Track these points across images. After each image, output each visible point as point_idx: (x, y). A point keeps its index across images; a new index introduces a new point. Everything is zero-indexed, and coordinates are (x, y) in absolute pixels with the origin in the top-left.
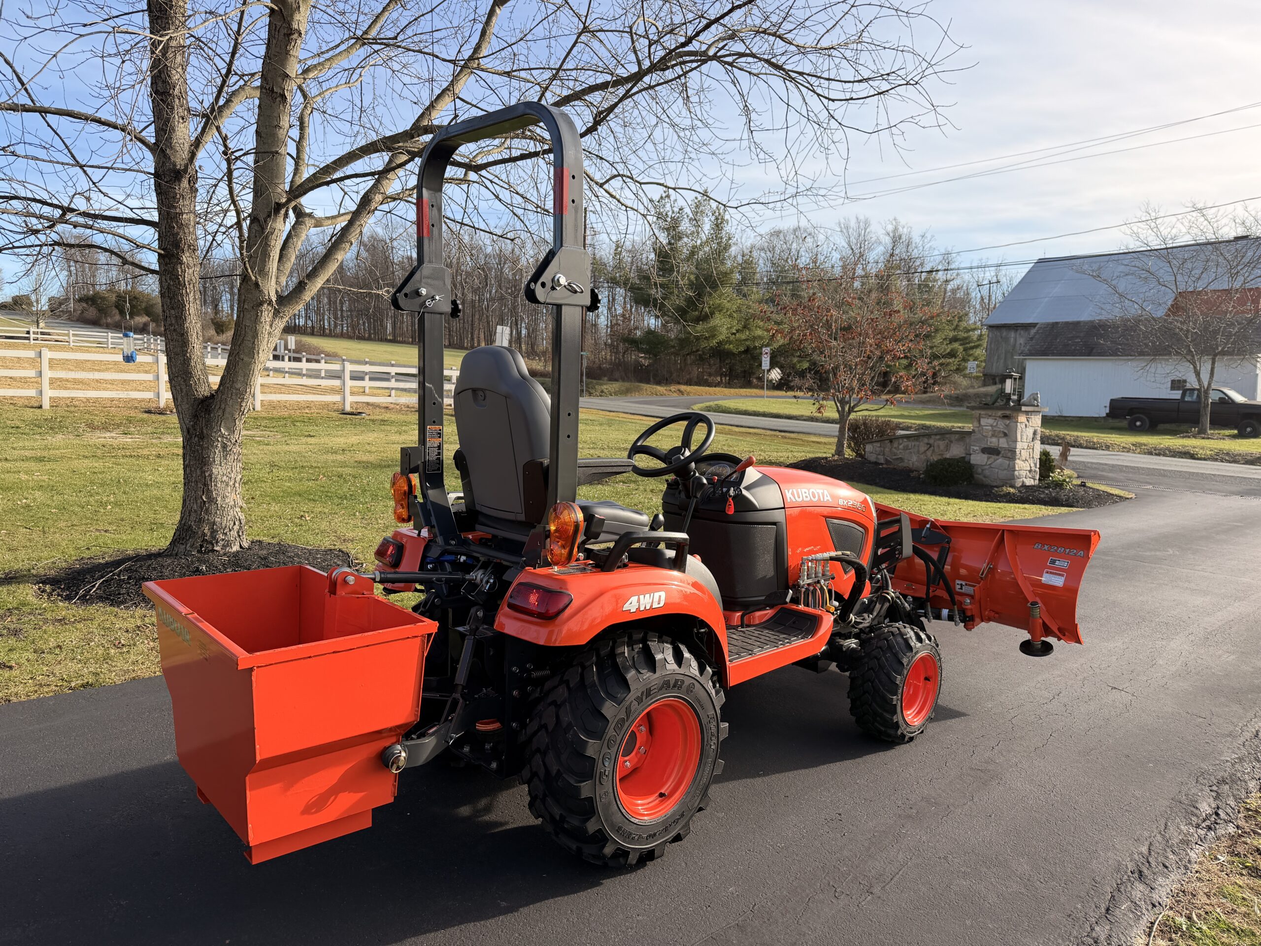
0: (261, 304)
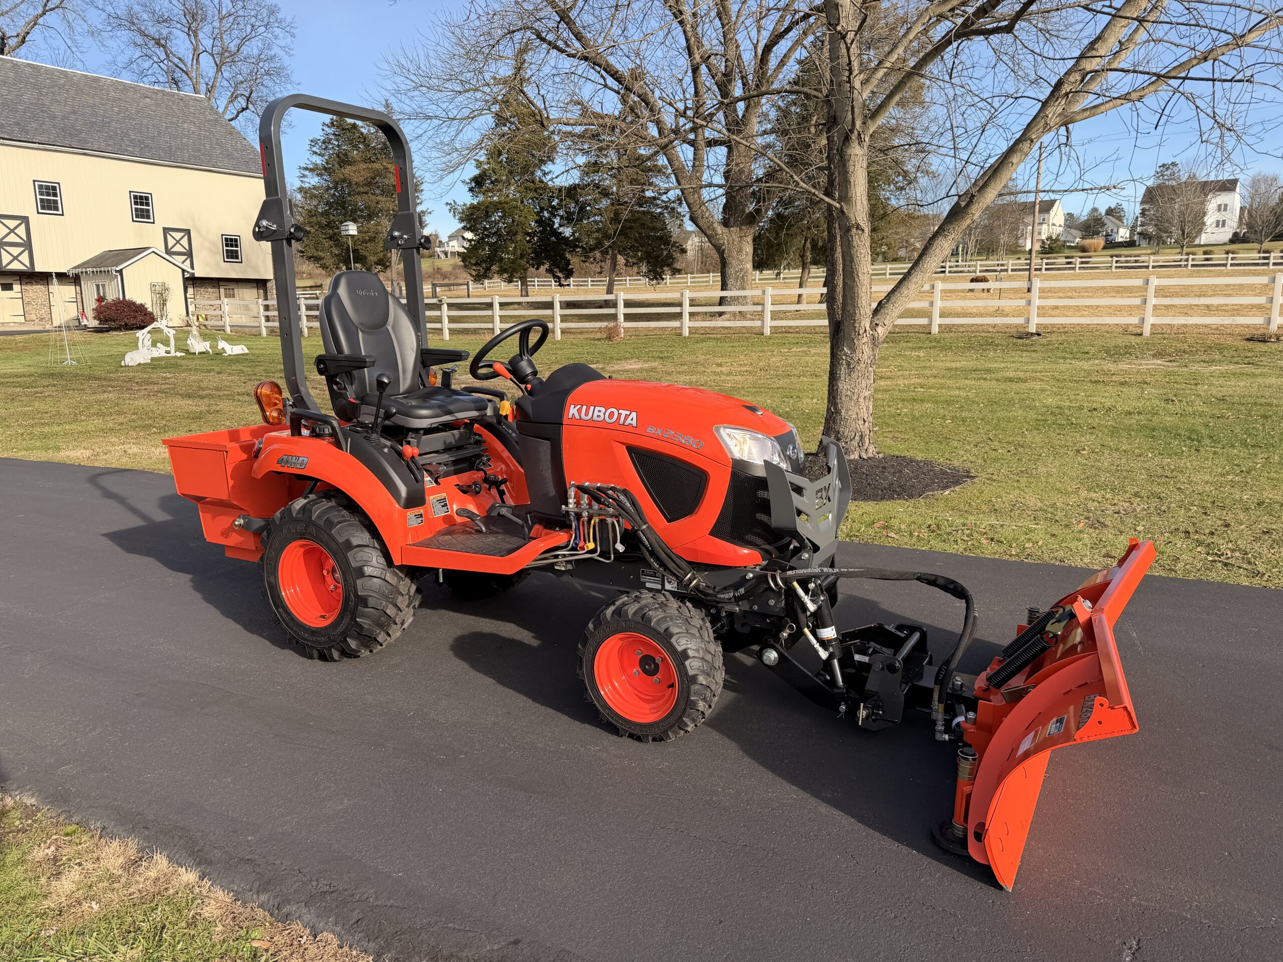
0: (848, 230)
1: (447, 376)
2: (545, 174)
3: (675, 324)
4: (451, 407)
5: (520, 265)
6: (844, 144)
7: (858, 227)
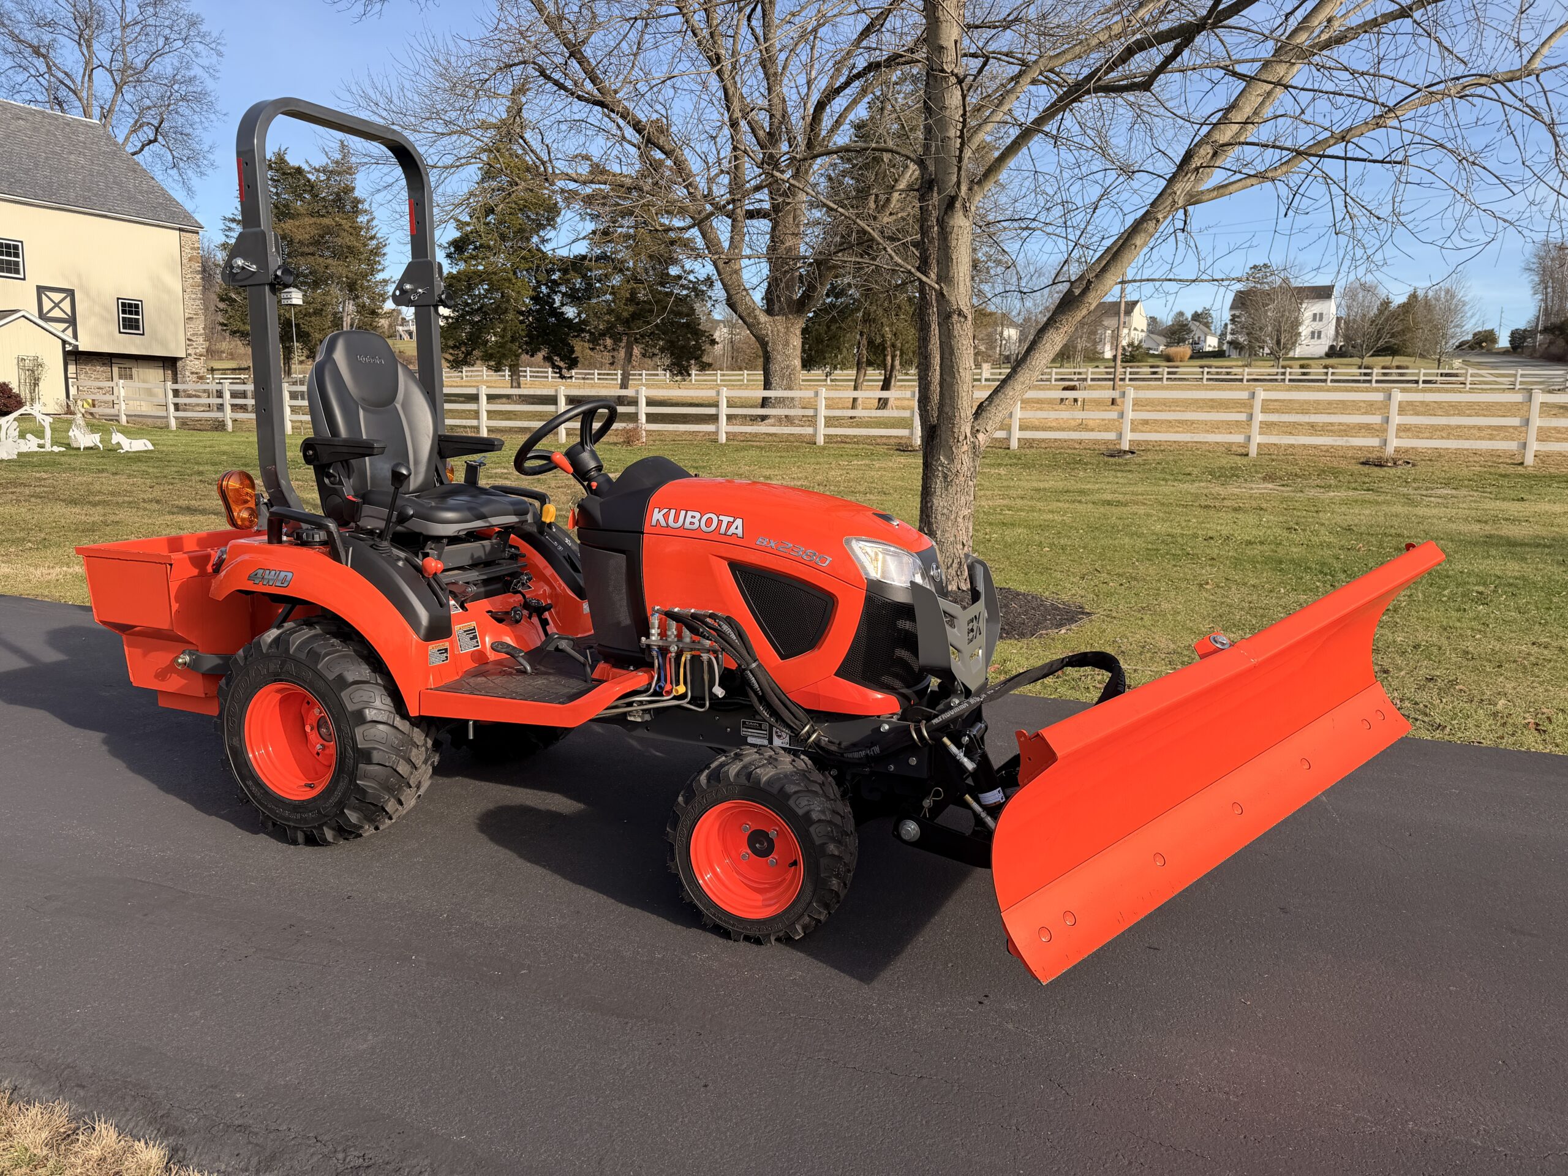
0: (949, 316)
1: (472, 471)
2: (544, 241)
3: (710, 428)
4: (485, 510)
5: (510, 350)
6: (946, 213)
7: (960, 313)
